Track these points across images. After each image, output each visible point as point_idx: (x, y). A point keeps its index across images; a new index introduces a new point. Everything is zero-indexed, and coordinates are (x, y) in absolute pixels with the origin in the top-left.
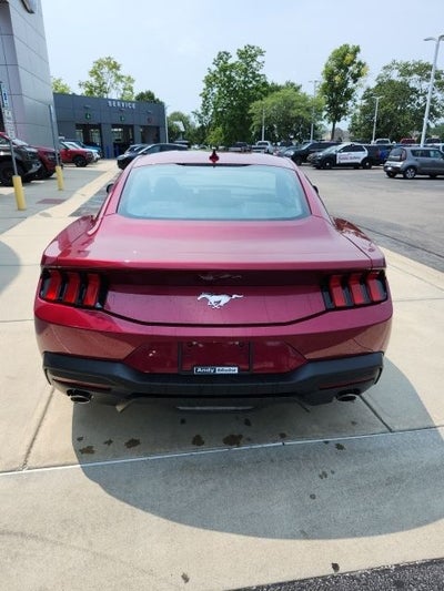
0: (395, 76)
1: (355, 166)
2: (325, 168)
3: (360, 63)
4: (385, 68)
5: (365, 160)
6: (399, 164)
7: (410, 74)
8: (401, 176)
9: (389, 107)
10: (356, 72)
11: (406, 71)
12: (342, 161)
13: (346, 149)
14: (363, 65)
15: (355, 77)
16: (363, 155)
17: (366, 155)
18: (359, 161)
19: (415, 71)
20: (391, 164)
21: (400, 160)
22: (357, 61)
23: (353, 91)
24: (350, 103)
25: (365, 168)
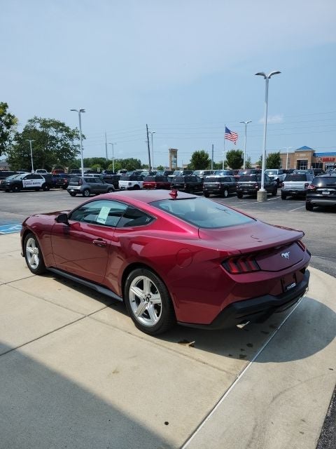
0: (38, 126)
1: (37, 189)
2: (15, 191)
3: (9, 115)
4: (30, 121)
5: (44, 185)
6: (79, 188)
7: (49, 126)
8: (81, 195)
9: (38, 147)
10: (8, 121)
11: (45, 124)
12: (27, 186)
13: (28, 177)
14: (13, 117)
15: (9, 125)
16: (42, 181)
17: (44, 181)
18: (40, 185)
19: (52, 125)
20: (73, 188)
21: (79, 185)
22: (7, 113)
23: (8, 134)
24: (7, 143)
25: (45, 190)
